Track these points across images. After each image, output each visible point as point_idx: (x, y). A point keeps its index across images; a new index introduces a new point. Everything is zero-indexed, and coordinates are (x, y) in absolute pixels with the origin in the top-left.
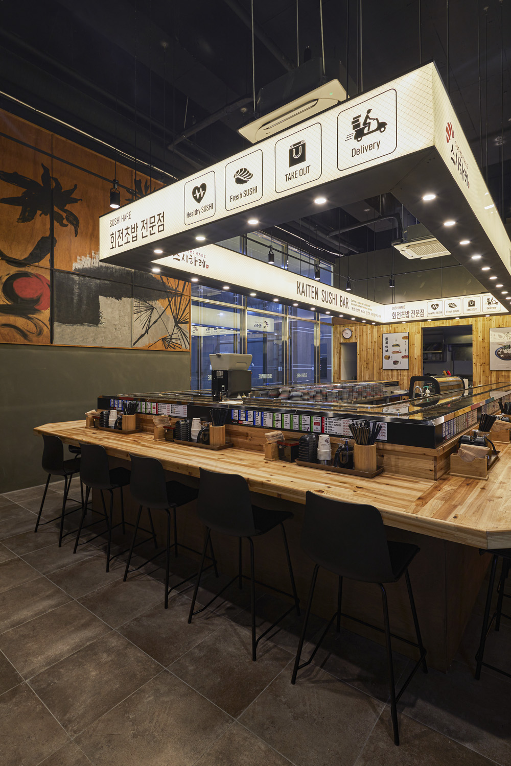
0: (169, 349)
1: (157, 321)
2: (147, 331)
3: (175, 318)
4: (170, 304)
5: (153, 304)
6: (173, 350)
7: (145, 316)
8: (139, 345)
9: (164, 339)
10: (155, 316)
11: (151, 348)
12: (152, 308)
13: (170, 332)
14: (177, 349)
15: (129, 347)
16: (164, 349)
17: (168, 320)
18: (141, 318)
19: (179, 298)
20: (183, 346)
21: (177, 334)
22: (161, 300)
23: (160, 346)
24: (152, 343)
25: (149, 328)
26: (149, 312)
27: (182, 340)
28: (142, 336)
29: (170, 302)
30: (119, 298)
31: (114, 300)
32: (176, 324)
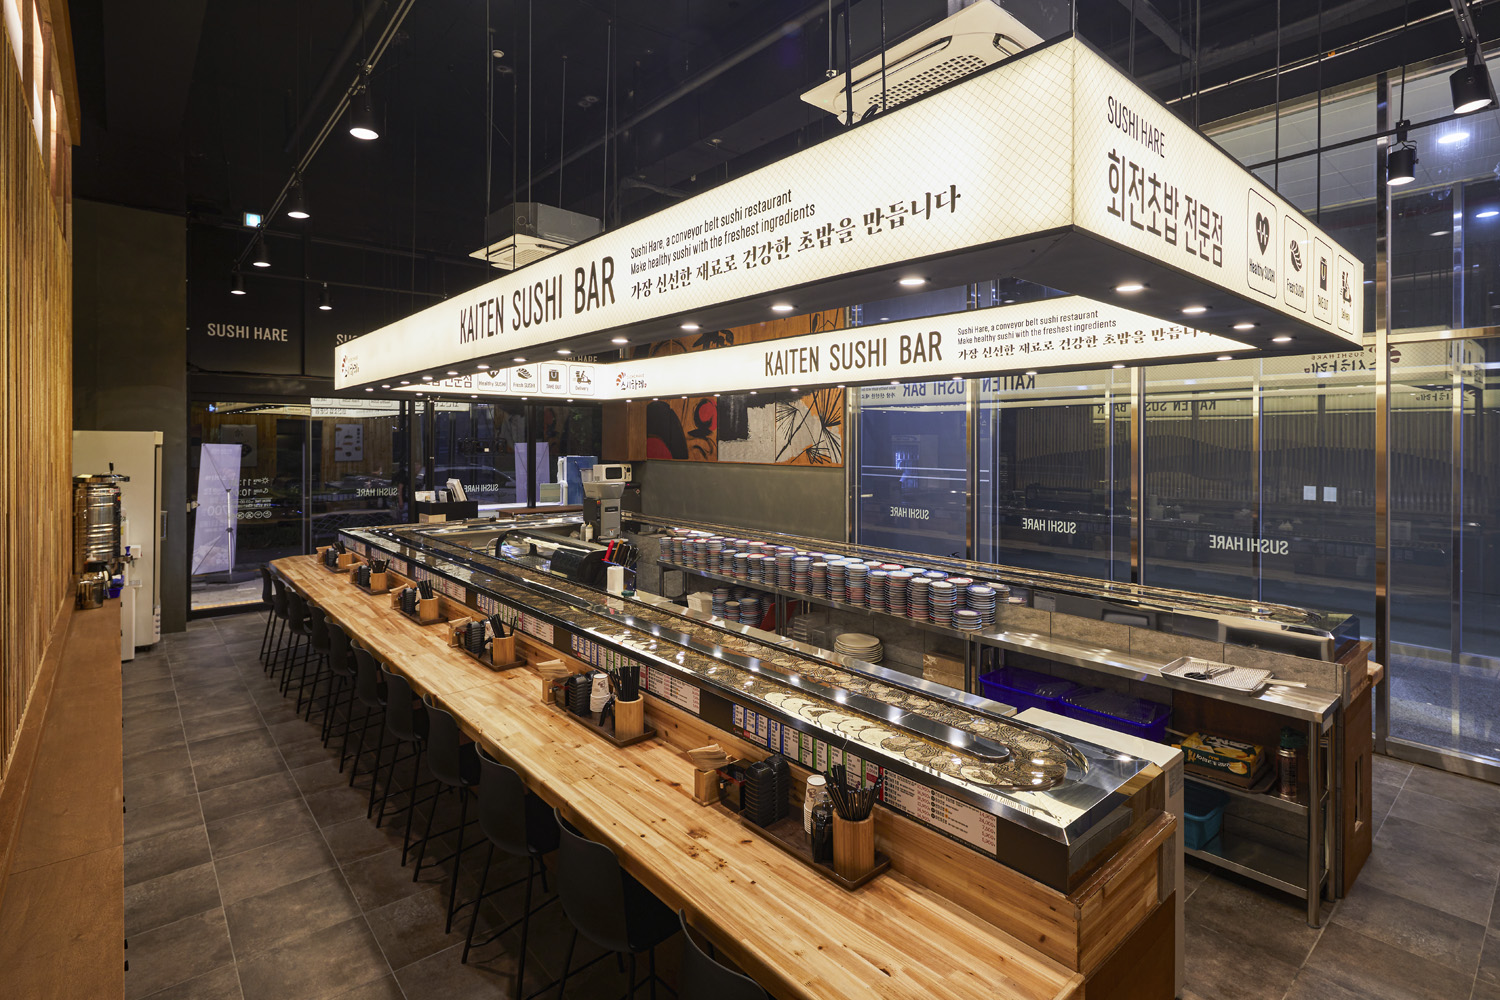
0: (815, 464)
1: (800, 426)
2: (789, 441)
3: (822, 419)
4: (815, 401)
5: (795, 405)
6: (819, 464)
7: (787, 421)
8: (782, 459)
9: (808, 450)
10: (798, 420)
11: (794, 463)
12: (794, 411)
13: (816, 439)
14: (826, 464)
15: (772, 462)
16: (809, 464)
17: (813, 424)
18: (783, 426)
19: (827, 390)
20: (833, 458)
21: (825, 442)
22: (805, 397)
23: (805, 461)
24: (795, 456)
25: (792, 436)
26: (791, 417)
27: (831, 450)
28: (785, 448)
29: (815, 398)
30: (762, 406)
31: (759, 409)
32: (824, 429)
